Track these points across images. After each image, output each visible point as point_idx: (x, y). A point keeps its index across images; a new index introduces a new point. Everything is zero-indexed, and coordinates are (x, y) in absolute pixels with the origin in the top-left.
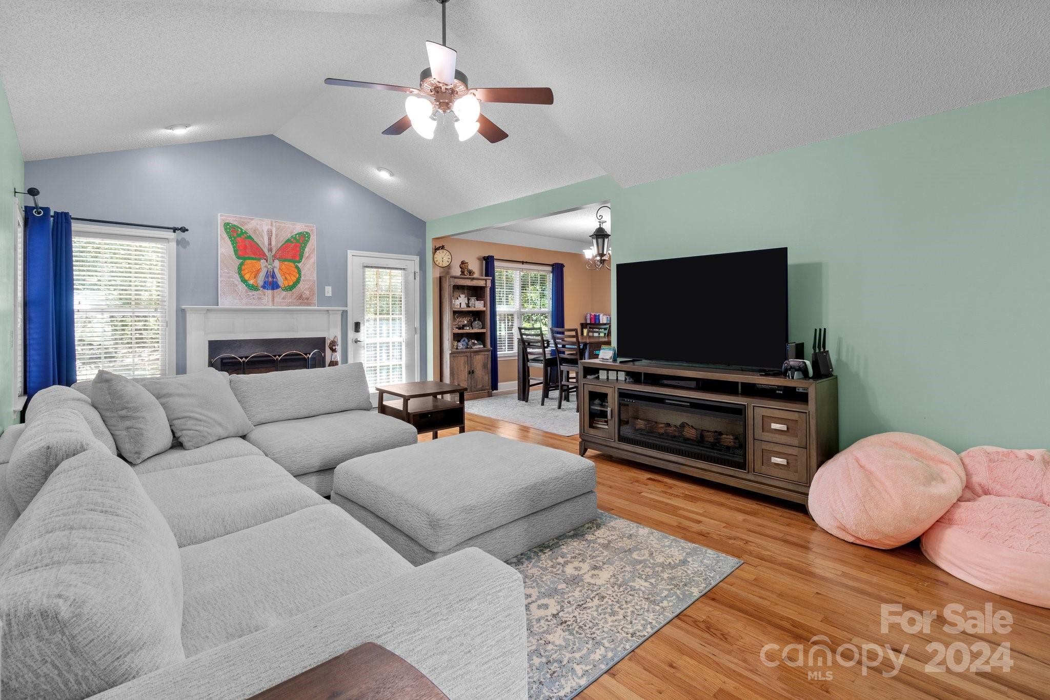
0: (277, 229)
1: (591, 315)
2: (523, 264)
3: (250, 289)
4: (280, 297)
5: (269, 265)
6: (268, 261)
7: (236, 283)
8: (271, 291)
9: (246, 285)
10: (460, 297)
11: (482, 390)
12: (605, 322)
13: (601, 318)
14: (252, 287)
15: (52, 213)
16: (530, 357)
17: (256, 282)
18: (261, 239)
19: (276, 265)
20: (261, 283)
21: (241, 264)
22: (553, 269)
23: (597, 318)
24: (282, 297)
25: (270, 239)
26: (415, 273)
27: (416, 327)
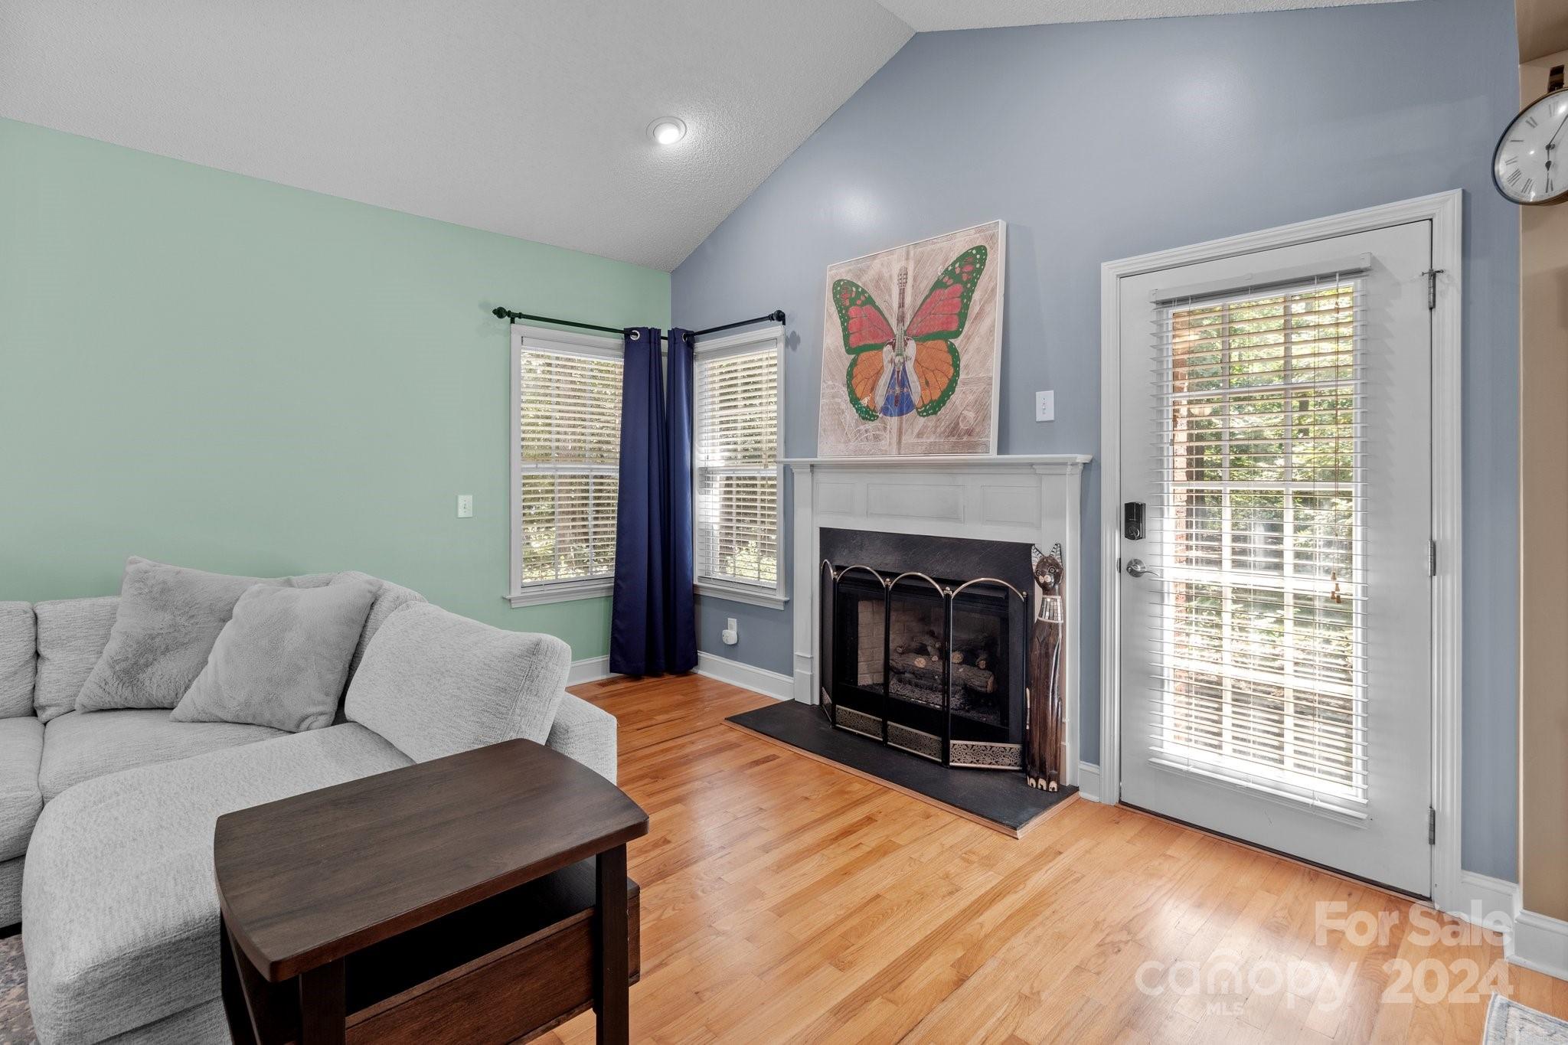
0: (918, 262)
3: (864, 418)
4: (912, 433)
5: (897, 355)
6: (896, 348)
7: (843, 406)
8: (896, 418)
9: (857, 410)
14: (867, 412)
15: (664, 334)
17: (873, 400)
18: (887, 297)
19: (909, 355)
20: (880, 401)
21: (854, 364)
24: (916, 431)
25: (902, 293)
26: (1433, 275)
27: (1435, 538)
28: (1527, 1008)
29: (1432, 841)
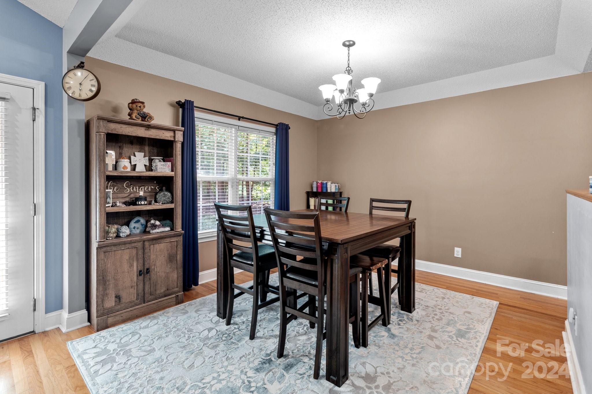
1: (317, 183)
2: (239, 120)
10: (135, 156)
11: (165, 296)
12: (333, 190)
13: (329, 186)
16: (235, 252)
22: (277, 130)
23: (325, 186)
26: (34, 109)
27: (35, 202)
28: (77, 340)
29: (35, 310)
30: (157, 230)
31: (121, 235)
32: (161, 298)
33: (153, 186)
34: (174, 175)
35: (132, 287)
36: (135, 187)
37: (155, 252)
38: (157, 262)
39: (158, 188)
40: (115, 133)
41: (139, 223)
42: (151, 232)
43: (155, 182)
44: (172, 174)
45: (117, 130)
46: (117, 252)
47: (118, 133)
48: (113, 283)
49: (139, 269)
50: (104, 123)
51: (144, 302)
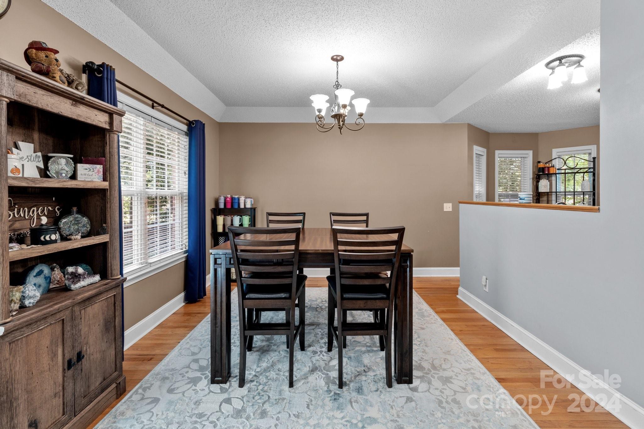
1: (225, 197)
2: (153, 107)
11: (103, 391)
12: (249, 206)
13: (242, 202)
22: (190, 129)
23: (236, 201)
30: (82, 283)
31: (27, 303)
32: (97, 397)
33: (50, 206)
34: (108, 187)
35: (55, 395)
36: (22, 209)
37: (88, 321)
38: (90, 336)
39: (58, 209)
40: (23, 101)
41: (42, 276)
42: (73, 287)
43: (54, 198)
44: (105, 185)
45: (29, 97)
46: (31, 336)
47: (31, 104)
48: (25, 400)
49: (67, 357)
50: (10, 78)
51: (75, 415)
